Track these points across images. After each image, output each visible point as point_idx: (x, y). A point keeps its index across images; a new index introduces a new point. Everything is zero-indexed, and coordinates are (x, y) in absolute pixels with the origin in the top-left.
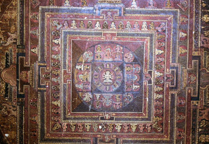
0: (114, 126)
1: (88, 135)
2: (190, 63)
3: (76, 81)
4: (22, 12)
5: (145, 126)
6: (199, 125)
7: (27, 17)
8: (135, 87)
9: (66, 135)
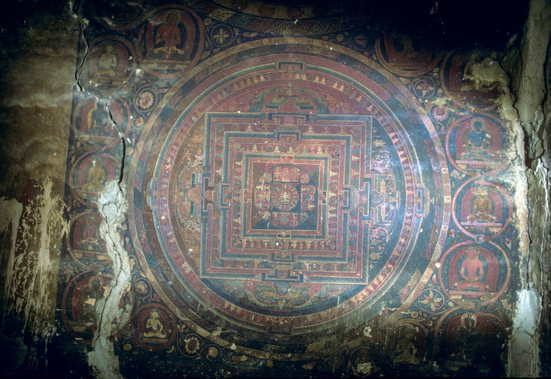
0: (290, 243)
1: (266, 251)
2: (362, 184)
3: (256, 200)
4: (208, 136)
5: (319, 243)
6: (370, 243)
7: (213, 141)
8: (311, 206)
9: (245, 251)
